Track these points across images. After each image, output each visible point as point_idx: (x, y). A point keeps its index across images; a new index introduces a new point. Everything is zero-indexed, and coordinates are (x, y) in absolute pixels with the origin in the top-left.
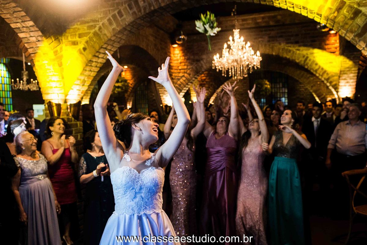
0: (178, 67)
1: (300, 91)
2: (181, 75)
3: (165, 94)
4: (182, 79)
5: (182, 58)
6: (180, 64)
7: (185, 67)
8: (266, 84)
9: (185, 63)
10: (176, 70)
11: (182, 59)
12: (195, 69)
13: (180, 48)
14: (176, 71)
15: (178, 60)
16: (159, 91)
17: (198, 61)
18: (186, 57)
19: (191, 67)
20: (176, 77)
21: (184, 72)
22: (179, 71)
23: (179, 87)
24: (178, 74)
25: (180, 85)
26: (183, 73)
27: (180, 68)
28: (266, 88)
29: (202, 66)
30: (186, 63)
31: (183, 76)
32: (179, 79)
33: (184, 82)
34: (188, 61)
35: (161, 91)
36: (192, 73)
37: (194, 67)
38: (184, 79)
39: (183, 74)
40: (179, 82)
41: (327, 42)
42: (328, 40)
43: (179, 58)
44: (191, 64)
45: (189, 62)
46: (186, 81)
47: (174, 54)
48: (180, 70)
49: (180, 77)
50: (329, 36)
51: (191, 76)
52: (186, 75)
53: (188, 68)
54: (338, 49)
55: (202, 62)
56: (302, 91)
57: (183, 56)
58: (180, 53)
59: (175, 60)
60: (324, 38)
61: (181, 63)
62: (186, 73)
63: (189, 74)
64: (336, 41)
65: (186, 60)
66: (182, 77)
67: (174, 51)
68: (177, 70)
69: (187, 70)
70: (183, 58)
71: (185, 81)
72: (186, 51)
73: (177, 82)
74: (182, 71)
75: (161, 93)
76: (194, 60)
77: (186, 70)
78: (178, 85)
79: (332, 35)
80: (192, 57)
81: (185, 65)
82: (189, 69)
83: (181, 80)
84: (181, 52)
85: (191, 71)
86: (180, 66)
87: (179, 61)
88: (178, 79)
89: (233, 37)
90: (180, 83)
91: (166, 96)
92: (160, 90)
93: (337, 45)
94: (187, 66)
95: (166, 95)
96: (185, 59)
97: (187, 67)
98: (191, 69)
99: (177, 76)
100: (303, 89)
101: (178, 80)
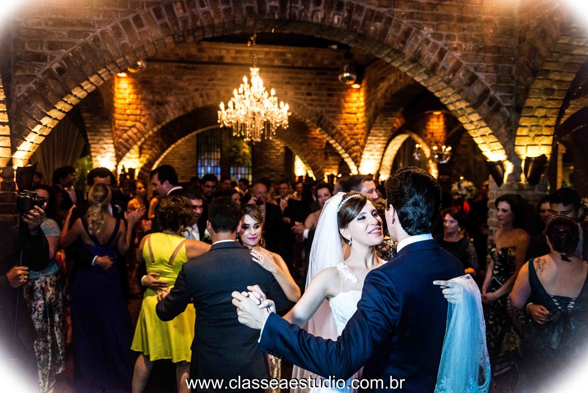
0: (125, 110)
1: (270, 159)
2: (129, 123)
3: (101, 154)
4: (132, 131)
5: (132, 96)
6: (128, 106)
7: (138, 112)
8: (244, 147)
9: (137, 105)
10: (121, 114)
11: (133, 99)
12: (155, 117)
13: (131, 80)
14: (120, 117)
15: (125, 99)
16: (90, 147)
17: (161, 104)
18: (139, 96)
19: (148, 112)
20: (121, 126)
21: (135, 120)
22: (126, 117)
23: (126, 144)
24: (124, 122)
25: (127, 140)
26: (132, 121)
27: (128, 112)
28: (245, 154)
29: (167, 113)
30: (139, 106)
31: (134, 126)
32: (126, 131)
33: (134, 137)
34: (143, 103)
35: (95, 148)
36: (148, 123)
37: (153, 114)
38: (135, 130)
39: (133, 123)
40: (125, 136)
41: (348, 99)
42: (349, 95)
43: (126, 96)
44: (149, 108)
45: (145, 105)
46: (139, 134)
47: (118, 89)
48: (128, 115)
49: (128, 127)
50: (349, 90)
51: (147, 127)
52: (138, 124)
53: (143, 113)
54: (362, 110)
55: (167, 106)
56: (273, 159)
57: (135, 93)
58: (128, 88)
59: (119, 99)
60: (344, 93)
61: (129, 104)
62: (139, 121)
63: (144, 124)
64: (358, 98)
65: (139, 100)
66: (131, 127)
67: (119, 83)
68: (124, 115)
69: (141, 117)
70: (135, 96)
71: (135, 134)
72: (139, 86)
73: (122, 135)
74: (131, 117)
75: (94, 152)
76: (152, 103)
77: (138, 117)
78: (124, 139)
79: (354, 90)
80: (151, 97)
81: (137, 109)
82: (144, 116)
83: (130, 133)
84: (131, 87)
85: (147, 119)
86: (129, 109)
87: (127, 101)
88: (124, 130)
89: (249, 78)
90: (127, 137)
91: (103, 157)
92: (92, 146)
93: (362, 104)
94: (142, 110)
95: (103, 155)
96: (138, 98)
97: (141, 113)
98: (147, 116)
99: (123, 125)
100: (275, 157)
101: (123, 132)
